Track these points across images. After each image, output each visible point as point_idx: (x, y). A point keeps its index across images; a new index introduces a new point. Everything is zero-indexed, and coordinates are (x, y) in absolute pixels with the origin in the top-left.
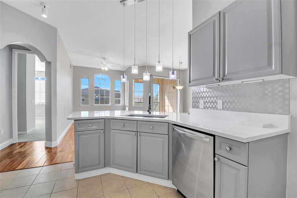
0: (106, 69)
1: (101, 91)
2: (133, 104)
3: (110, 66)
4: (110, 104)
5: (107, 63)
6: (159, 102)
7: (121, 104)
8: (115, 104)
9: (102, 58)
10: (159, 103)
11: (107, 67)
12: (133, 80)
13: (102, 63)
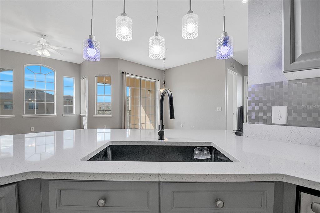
0: (47, 54)
1: (38, 92)
2: (95, 113)
3: (54, 49)
4: (55, 113)
5: (47, 43)
6: (130, 109)
7: (74, 113)
8: (64, 113)
9: (38, 33)
10: (131, 111)
11: (48, 51)
12: (96, 77)
13: (39, 42)
